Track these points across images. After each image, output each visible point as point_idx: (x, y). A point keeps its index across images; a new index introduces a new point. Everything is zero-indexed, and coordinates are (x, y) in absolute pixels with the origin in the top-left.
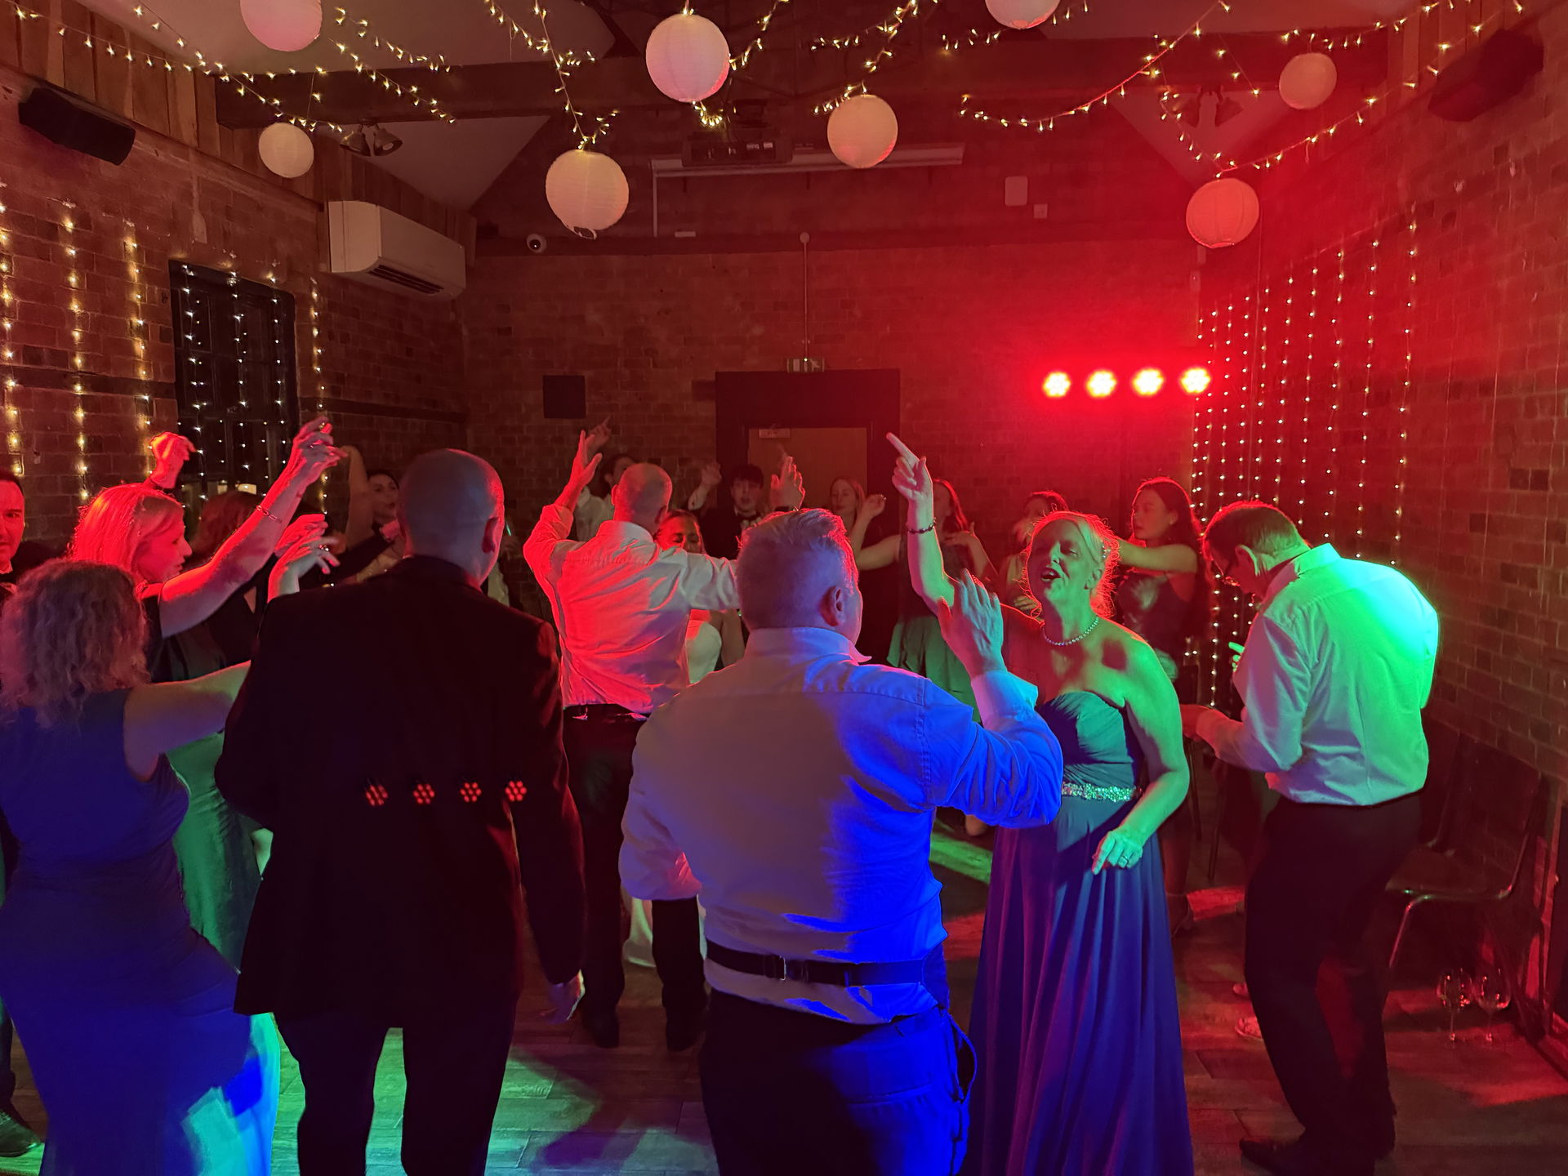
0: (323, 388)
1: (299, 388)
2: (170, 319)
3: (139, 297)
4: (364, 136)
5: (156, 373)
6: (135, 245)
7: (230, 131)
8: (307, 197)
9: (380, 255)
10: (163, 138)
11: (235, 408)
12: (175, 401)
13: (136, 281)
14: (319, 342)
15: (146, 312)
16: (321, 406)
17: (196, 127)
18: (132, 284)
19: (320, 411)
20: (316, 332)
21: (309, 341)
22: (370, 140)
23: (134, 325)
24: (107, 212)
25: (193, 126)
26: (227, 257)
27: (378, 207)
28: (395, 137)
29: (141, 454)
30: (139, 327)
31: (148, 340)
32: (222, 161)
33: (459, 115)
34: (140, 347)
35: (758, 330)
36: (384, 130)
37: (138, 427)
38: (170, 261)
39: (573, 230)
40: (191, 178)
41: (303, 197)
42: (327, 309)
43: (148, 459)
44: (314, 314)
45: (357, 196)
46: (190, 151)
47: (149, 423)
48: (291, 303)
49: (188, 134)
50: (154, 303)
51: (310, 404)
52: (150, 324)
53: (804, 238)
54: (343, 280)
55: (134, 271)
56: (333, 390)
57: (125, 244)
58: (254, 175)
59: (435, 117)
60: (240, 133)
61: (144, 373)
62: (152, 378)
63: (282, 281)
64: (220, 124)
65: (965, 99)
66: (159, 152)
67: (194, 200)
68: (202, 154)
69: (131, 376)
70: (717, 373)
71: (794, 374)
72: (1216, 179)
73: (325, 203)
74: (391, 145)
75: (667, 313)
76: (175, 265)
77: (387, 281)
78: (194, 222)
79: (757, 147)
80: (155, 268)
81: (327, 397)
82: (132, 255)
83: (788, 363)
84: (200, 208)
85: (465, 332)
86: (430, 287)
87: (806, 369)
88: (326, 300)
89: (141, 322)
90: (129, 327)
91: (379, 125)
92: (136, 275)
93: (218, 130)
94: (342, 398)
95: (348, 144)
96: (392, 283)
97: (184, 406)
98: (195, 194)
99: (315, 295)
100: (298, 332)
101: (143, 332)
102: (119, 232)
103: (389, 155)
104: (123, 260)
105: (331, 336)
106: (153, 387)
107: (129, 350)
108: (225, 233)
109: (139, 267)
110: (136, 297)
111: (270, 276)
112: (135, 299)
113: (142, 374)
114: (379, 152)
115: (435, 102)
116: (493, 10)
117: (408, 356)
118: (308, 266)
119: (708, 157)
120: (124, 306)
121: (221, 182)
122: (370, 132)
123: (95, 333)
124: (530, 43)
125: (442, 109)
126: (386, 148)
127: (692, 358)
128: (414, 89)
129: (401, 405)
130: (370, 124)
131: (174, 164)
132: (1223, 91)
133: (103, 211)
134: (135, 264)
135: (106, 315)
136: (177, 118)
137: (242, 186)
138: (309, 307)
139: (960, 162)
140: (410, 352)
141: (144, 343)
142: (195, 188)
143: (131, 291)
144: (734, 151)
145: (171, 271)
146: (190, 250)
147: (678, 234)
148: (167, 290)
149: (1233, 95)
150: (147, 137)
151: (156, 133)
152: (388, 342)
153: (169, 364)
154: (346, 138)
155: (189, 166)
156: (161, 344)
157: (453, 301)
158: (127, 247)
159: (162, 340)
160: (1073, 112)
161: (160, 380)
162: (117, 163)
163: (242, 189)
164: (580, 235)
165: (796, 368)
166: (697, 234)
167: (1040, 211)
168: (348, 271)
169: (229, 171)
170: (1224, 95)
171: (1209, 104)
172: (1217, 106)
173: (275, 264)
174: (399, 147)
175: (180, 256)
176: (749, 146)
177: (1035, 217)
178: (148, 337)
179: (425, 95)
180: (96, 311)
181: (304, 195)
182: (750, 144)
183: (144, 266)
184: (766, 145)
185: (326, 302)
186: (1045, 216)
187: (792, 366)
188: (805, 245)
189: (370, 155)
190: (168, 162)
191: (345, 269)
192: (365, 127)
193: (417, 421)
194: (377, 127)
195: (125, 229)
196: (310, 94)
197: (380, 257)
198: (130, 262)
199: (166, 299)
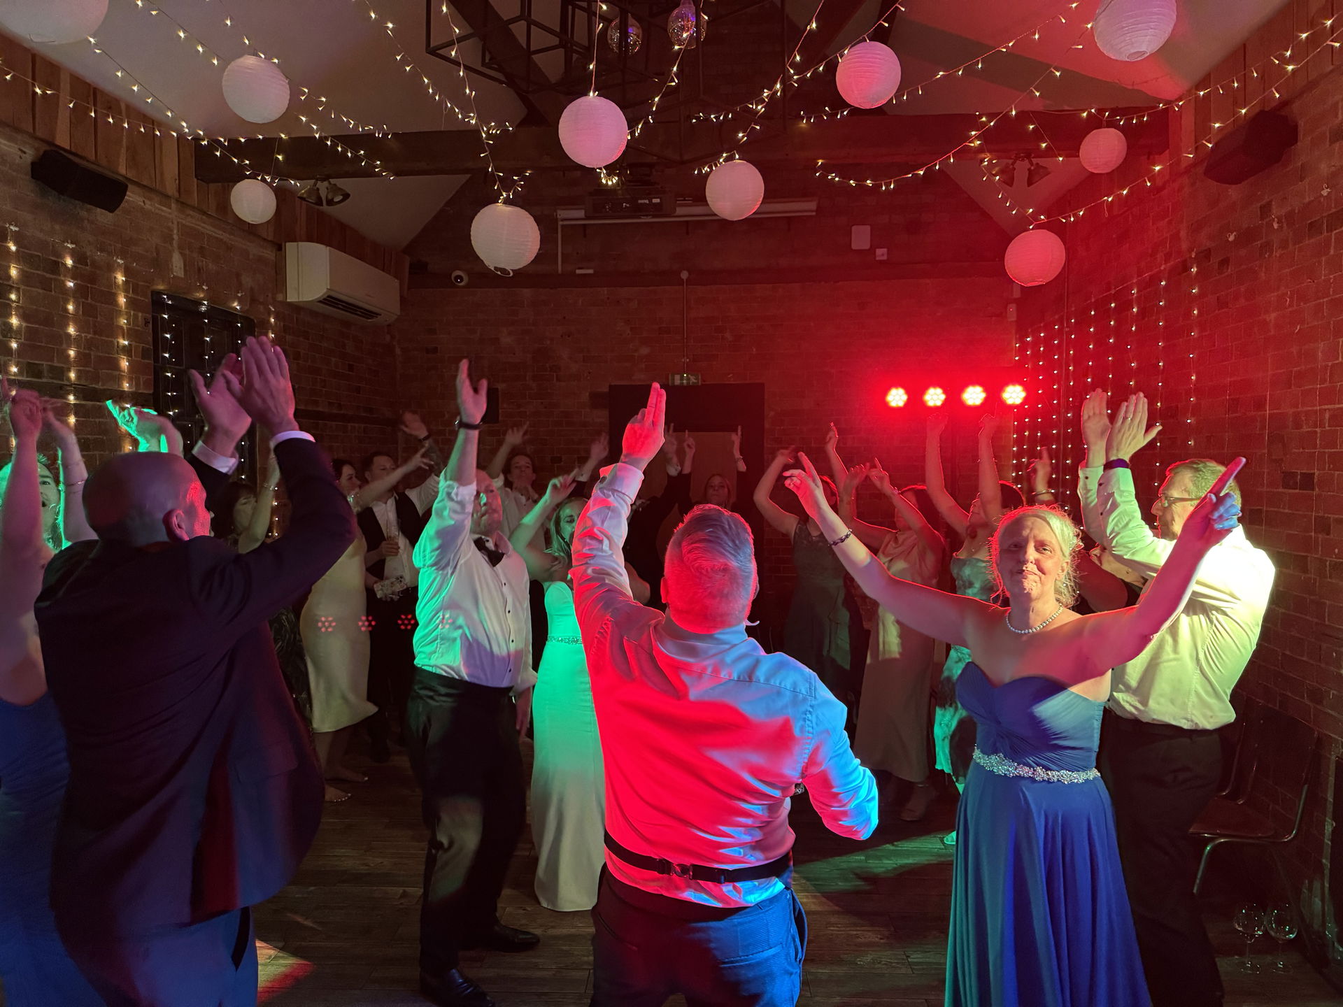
2: (150, 339)
3: (125, 321)
4: (318, 189)
5: (137, 385)
6: (124, 279)
7: (206, 185)
8: (269, 239)
9: (329, 287)
10: (148, 189)
13: (124, 308)
15: (130, 334)
17: (177, 182)
18: (120, 311)
22: (323, 194)
23: (120, 345)
24: (101, 252)
25: (175, 180)
26: (200, 288)
27: (328, 248)
28: (344, 191)
30: (124, 346)
31: (132, 357)
32: (198, 210)
33: (396, 174)
34: (124, 364)
35: (645, 351)
36: (335, 185)
38: (152, 292)
39: (493, 269)
40: (172, 223)
41: (265, 239)
42: (282, 331)
45: (310, 239)
46: (172, 201)
48: (253, 326)
49: (171, 188)
50: (138, 326)
52: (134, 343)
53: (684, 275)
54: (297, 308)
55: (122, 300)
57: (115, 277)
58: (225, 222)
59: (379, 175)
60: (214, 187)
62: (134, 389)
63: (246, 308)
64: (198, 179)
65: (820, 163)
66: (146, 201)
67: (174, 242)
68: (183, 204)
69: (116, 387)
70: (610, 386)
71: (674, 387)
72: (1029, 230)
73: (283, 244)
74: (340, 198)
75: (569, 336)
76: (157, 295)
77: (333, 308)
78: (174, 260)
79: (647, 201)
80: (139, 297)
82: (121, 287)
83: (670, 378)
84: (180, 248)
85: (398, 351)
86: (369, 314)
87: (685, 383)
89: (126, 342)
90: (116, 347)
91: (332, 181)
92: (123, 303)
93: (195, 184)
95: (305, 196)
96: (338, 310)
98: (175, 237)
99: (272, 320)
101: (127, 351)
102: (111, 268)
103: (339, 205)
104: (113, 291)
106: (135, 397)
107: (116, 367)
108: (199, 270)
109: (126, 297)
110: (123, 321)
111: (235, 304)
112: (121, 323)
113: (126, 386)
114: (330, 202)
115: (378, 163)
116: (431, 91)
117: (349, 371)
118: (267, 296)
119: (606, 209)
120: (112, 330)
121: (197, 227)
122: (323, 186)
123: (87, 352)
124: (460, 116)
125: (384, 168)
126: (336, 199)
127: (589, 373)
128: (362, 152)
129: (342, 412)
130: (323, 180)
131: (157, 211)
132: (1033, 158)
133: (98, 250)
134: (123, 294)
135: (97, 336)
136: (162, 174)
137: (216, 230)
138: (268, 330)
139: (814, 214)
140: (351, 368)
141: (128, 361)
142: (175, 232)
143: (119, 317)
144: (628, 205)
145: (153, 300)
146: (170, 283)
147: (578, 272)
148: (149, 316)
149: (1042, 162)
150: (137, 189)
151: (145, 186)
152: (333, 359)
153: (149, 377)
154: (303, 191)
155: (170, 214)
156: (143, 361)
157: (389, 325)
158: (117, 280)
159: (143, 357)
160: (910, 175)
161: (140, 391)
162: (111, 211)
163: (215, 233)
164: (499, 273)
165: (677, 382)
166: (595, 271)
167: (881, 254)
168: (301, 300)
169: (204, 217)
170: (1035, 161)
171: (1022, 167)
172: (1029, 170)
173: (239, 295)
174: (348, 198)
175: (161, 287)
176: (640, 201)
177: (877, 259)
178: (132, 354)
179: (371, 157)
180: (89, 333)
181: (266, 237)
182: (641, 199)
183: (130, 296)
184: (655, 201)
185: (282, 325)
186: (885, 258)
187: (673, 380)
188: (685, 281)
189: (322, 205)
190: (153, 209)
191: (299, 299)
192: (319, 182)
193: (356, 425)
194: (330, 183)
195: (116, 265)
196: (274, 155)
197: (328, 289)
198: (119, 292)
199: (149, 323)
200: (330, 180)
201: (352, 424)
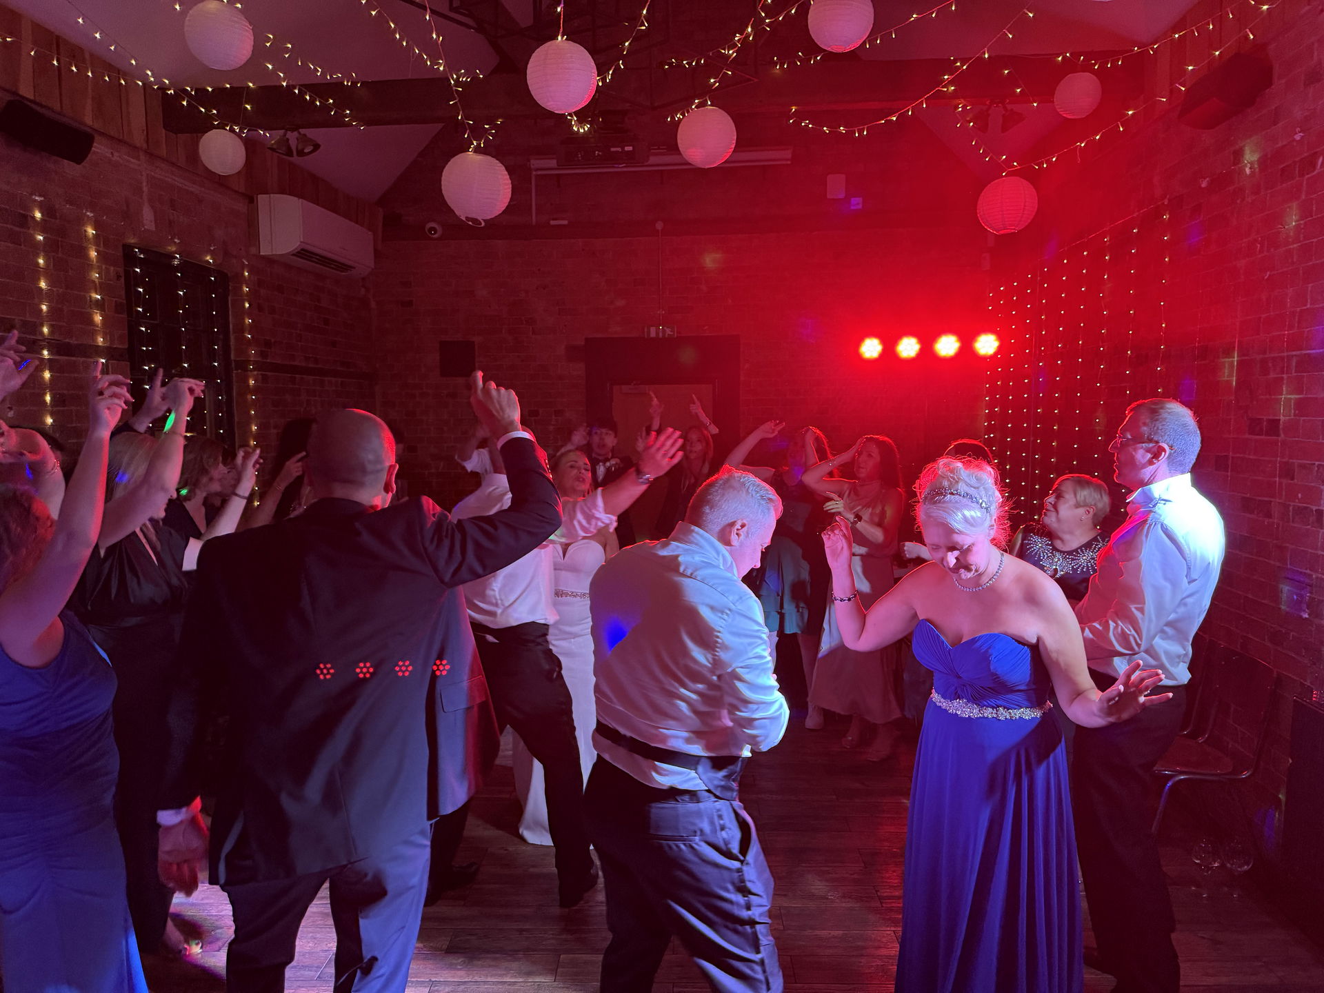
0: (253, 352)
1: (232, 352)
2: (123, 293)
3: (97, 275)
4: (288, 140)
5: (112, 341)
6: (94, 232)
7: (174, 135)
8: (240, 191)
9: (302, 240)
10: (118, 141)
11: (178, 369)
12: (129, 363)
13: (95, 262)
14: (250, 313)
15: (102, 288)
16: (252, 367)
17: (145, 132)
18: (91, 264)
19: (251, 371)
20: (247, 305)
21: (242, 313)
22: (293, 144)
23: (93, 299)
24: (71, 205)
25: (143, 130)
26: (172, 241)
27: (301, 200)
28: (315, 141)
30: (97, 301)
31: (105, 311)
32: (167, 161)
33: (366, 124)
34: (98, 318)
35: (620, 303)
36: (305, 135)
38: (123, 245)
39: (464, 219)
40: (141, 175)
41: (236, 192)
42: (256, 285)
44: (248, 289)
45: (282, 191)
46: (141, 152)
48: (226, 281)
49: (139, 139)
50: (110, 280)
51: (242, 365)
52: (106, 298)
53: (659, 226)
54: (270, 260)
55: (93, 254)
56: (263, 354)
57: (85, 231)
58: (195, 173)
59: (348, 125)
60: (183, 137)
61: (102, 340)
62: (108, 345)
63: (218, 262)
64: (166, 130)
65: (793, 111)
66: (115, 153)
67: (144, 194)
68: (150, 155)
69: (91, 343)
70: (587, 339)
71: (651, 339)
72: (1002, 177)
73: (255, 196)
74: (310, 148)
75: (544, 289)
76: (128, 249)
77: (308, 262)
78: (144, 213)
79: (619, 149)
80: (110, 251)
81: (256, 359)
82: (92, 240)
83: (646, 330)
84: (149, 201)
85: (373, 305)
86: (343, 267)
87: (661, 335)
89: (99, 297)
90: (89, 301)
91: (302, 131)
92: (94, 257)
93: (164, 134)
94: (268, 361)
95: (275, 147)
96: (311, 263)
97: (135, 367)
98: (145, 189)
99: (246, 274)
100: (232, 305)
101: (100, 305)
102: (81, 221)
103: (309, 157)
104: (84, 244)
105: (260, 308)
106: (109, 352)
107: (90, 322)
108: (170, 222)
109: (97, 250)
110: (95, 275)
111: (209, 258)
112: (94, 277)
114: (301, 153)
115: (348, 112)
116: (398, 36)
117: (324, 325)
118: (241, 249)
119: (578, 158)
120: (84, 284)
121: (167, 179)
122: (292, 137)
123: (60, 306)
124: (428, 63)
125: (354, 117)
126: (307, 150)
127: (565, 326)
128: (331, 101)
129: (318, 366)
130: (293, 130)
131: (125, 163)
132: (1007, 104)
133: (66, 203)
134: (93, 248)
135: (69, 291)
136: (129, 125)
137: (186, 183)
138: (241, 284)
139: (789, 162)
140: (326, 322)
141: (101, 315)
142: (144, 184)
143: (91, 271)
144: (600, 153)
145: (124, 254)
146: (141, 236)
147: (552, 223)
148: (121, 270)
149: (1017, 108)
150: (104, 140)
151: (112, 137)
152: (309, 313)
153: (123, 331)
154: (273, 142)
155: (138, 165)
156: (116, 315)
157: (363, 279)
158: (87, 233)
159: (116, 312)
160: (883, 122)
161: (115, 346)
162: (79, 163)
163: (185, 185)
164: (470, 223)
165: (653, 334)
166: (569, 222)
167: (856, 203)
168: (274, 253)
169: (174, 169)
170: (1009, 107)
171: (996, 113)
172: (1003, 115)
173: (213, 248)
174: (318, 149)
175: (132, 241)
176: (612, 149)
177: (852, 208)
178: (105, 309)
179: (339, 106)
180: (61, 287)
181: (237, 189)
182: (613, 147)
183: (101, 249)
184: (627, 149)
185: (256, 279)
186: (860, 207)
187: (649, 333)
188: (660, 232)
189: (293, 157)
190: (121, 162)
191: (272, 252)
192: (289, 132)
193: (333, 380)
194: (299, 133)
195: (86, 218)
196: (242, 104)
197: (301, 242)
198: (90, 246)
199: (121, 277)
200: (300, 130)
201: (329, 378)
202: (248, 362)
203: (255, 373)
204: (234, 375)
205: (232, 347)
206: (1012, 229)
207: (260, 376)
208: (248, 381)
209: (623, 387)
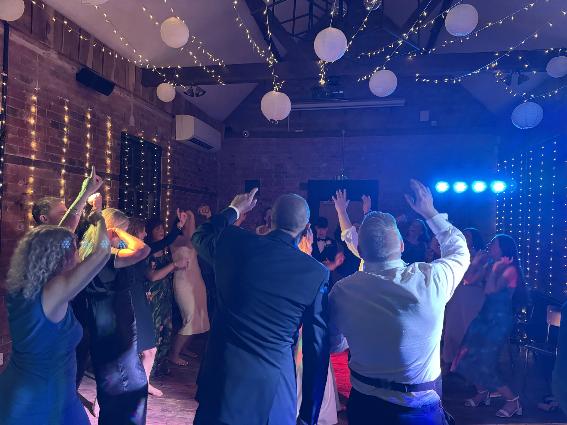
0: (170, 181)
1: (161, 180)
2: (119, 152)
3: (110, 143)
4: (192, 89)
5: (113, 171)
6: (110, 125)
7: (146, 88)
8: (169, 113)
9: (194, 134)
10: (122, 88)
11: (139, 186)
12: (119, 181)
13: (110, 138)
14: (170, 164)
15: (112, 149)
16: (169, 187)
18: (108, 139)
19: (168, 189)
20: (169, 161)
21: (166, 164)
22: (194, 91)
23: (108, 153)
24: (102, 113)
25: (134, 85)
26: (141, 132)
27: (194, 117)
28: (203, 90)
29: (105, 200)
30: (109, 154)
31: (112, 159)
32: (142, 98)
33: (226, 83)
34: (108, 161)
35: (325, 165)
36: (199, 87)
37: (105, 190)
38: (121, 132)
39: (270, 120)
40: (131, 103)
41: (168, 113)
42: (174, 152)
43: (107, 202)
44: (169, 154)
45: (186, 113)
46: (132, 94)
47: (109, 189)
48: (161, 150)
49: (131, 89)
50: (115, 146)
51: (165, 186)
52: (113, 153)
53: (343, 132)
54: (179, 143)
55: (109, 134)
56: (173, 182)
57: (107, 125)
58: (152, 104)
59: (218, 83)
60: (149, 89)
61: (109, 170)
62: (112, 173)
63: (159, 141)
64: (142, 85)
65: (417, 76)
66: (122, 94)
67: (132, 111)
68: (136, 96)
69: (105, 172)
70: (309, 180)
71: (337, 181)
72: (524, 102)
73: (175, 116)
74: (202, 93)
75: (291, 159)
76: (123, 134)
77: (194, 144)
78: (131, 119)
79: (337, 92)
80: (116, 134)
81: (171, 184)
82: (109, 129)
83: (336, 177)
84: (133, 114)
85: (219, 164)
86: (209, 147)
87: (342, 179)
88: (173, 149)
89: (110, 152)
90: (106, 154)
91: (199, 86)
92: (109, 136)
93: (141, 87)
94: (176, 185)
95: (187, 92)
96: (196, 145)
97: (122, 184)
98: (132, 109)
99: (169, 148)
100: (162, 160)
101: (110, 156)
102: (105, 121)
103: (201, 96)
104: (106, 130)
105: (174, 163)
106: (112, 176)
107: (105, 163)
108: (141, 123)
109: (111, 133)
110: (109, 143)
111: (155, 140)
112: (108, 144)
113: (109, 171)
114: (197, 95)
115: (219, 77)
116: (249, 37)
117: (199, 171)
118: (168, 137)
119: (318, 96)
120: (105, 147)
121: (141, 106)
122: (194, 88)
123: (94, 155)
124: (259, 51)
125: (221, 79)
126: (200, 94)
127: (300, 174)
128: (213, 71)
129: (195, 189)
130: (194, 85)
131: (125, 98)
132: (521, 72)
133: (101, 112)
134: (110, 132)
135: (98, 149)
136: (128, 82)
137: (148, 108)
138: (167, 152)
139: (403, 105)
140: (200, 170)
141: (110, 160)
142: (132, 107)
143: (108, 141)
144: (328, 94)
145: (121, 136)
146: (129, 128)
147: (296, 131)
148: (120, 142)
149: (526, 74)
150: (118, 88)
151: (120, 86)
152: (193, 166)
153: (118, 168)
154: (186, 90)
155: (131, 99)
156: (116, 161)
157: (215, 153)
158: (108, 126)
159: (116, 159)
160: (470, 74)
161: (114, 174)
162: (107, 96)
163: (148, 109)
164: (272, 122)
165: (339, 179)
166: (303, 131)
167: (434, 123)
168: (182, 139)
169: (144, 102)
170: (522, 73)
171: (515, 77)
172: (519, 77)
173: (156, 136)
174: (205, 93)
175: (125, 130)
177: (432, 125)
178: (112, 158)
179: (216, 74)
180: (95, 148)
181: (168, 112)
182: (334, 92)
183: (113, 133)
184: (340, 92)
185: (173, 150)
186: (436, 125)
187: (337, 178)
188: (343, 134)
189: (194, 96)
190: (124, 97)
191: (181, 139)
192: (193, 86)
193: (201, 195)
194: (197, 87)
195: (108, 119)
196: (174, 75)
197: (193, 135)
198: (108, 131)
199: (119, 145)
201: (199, 194)
202: (167, 185)
203: (170, 190)
204: (161, 190)
205: (161, 178)
206: (530, 127)
207: (172, 191)
208: (167, 193)
209: (324, 202)
